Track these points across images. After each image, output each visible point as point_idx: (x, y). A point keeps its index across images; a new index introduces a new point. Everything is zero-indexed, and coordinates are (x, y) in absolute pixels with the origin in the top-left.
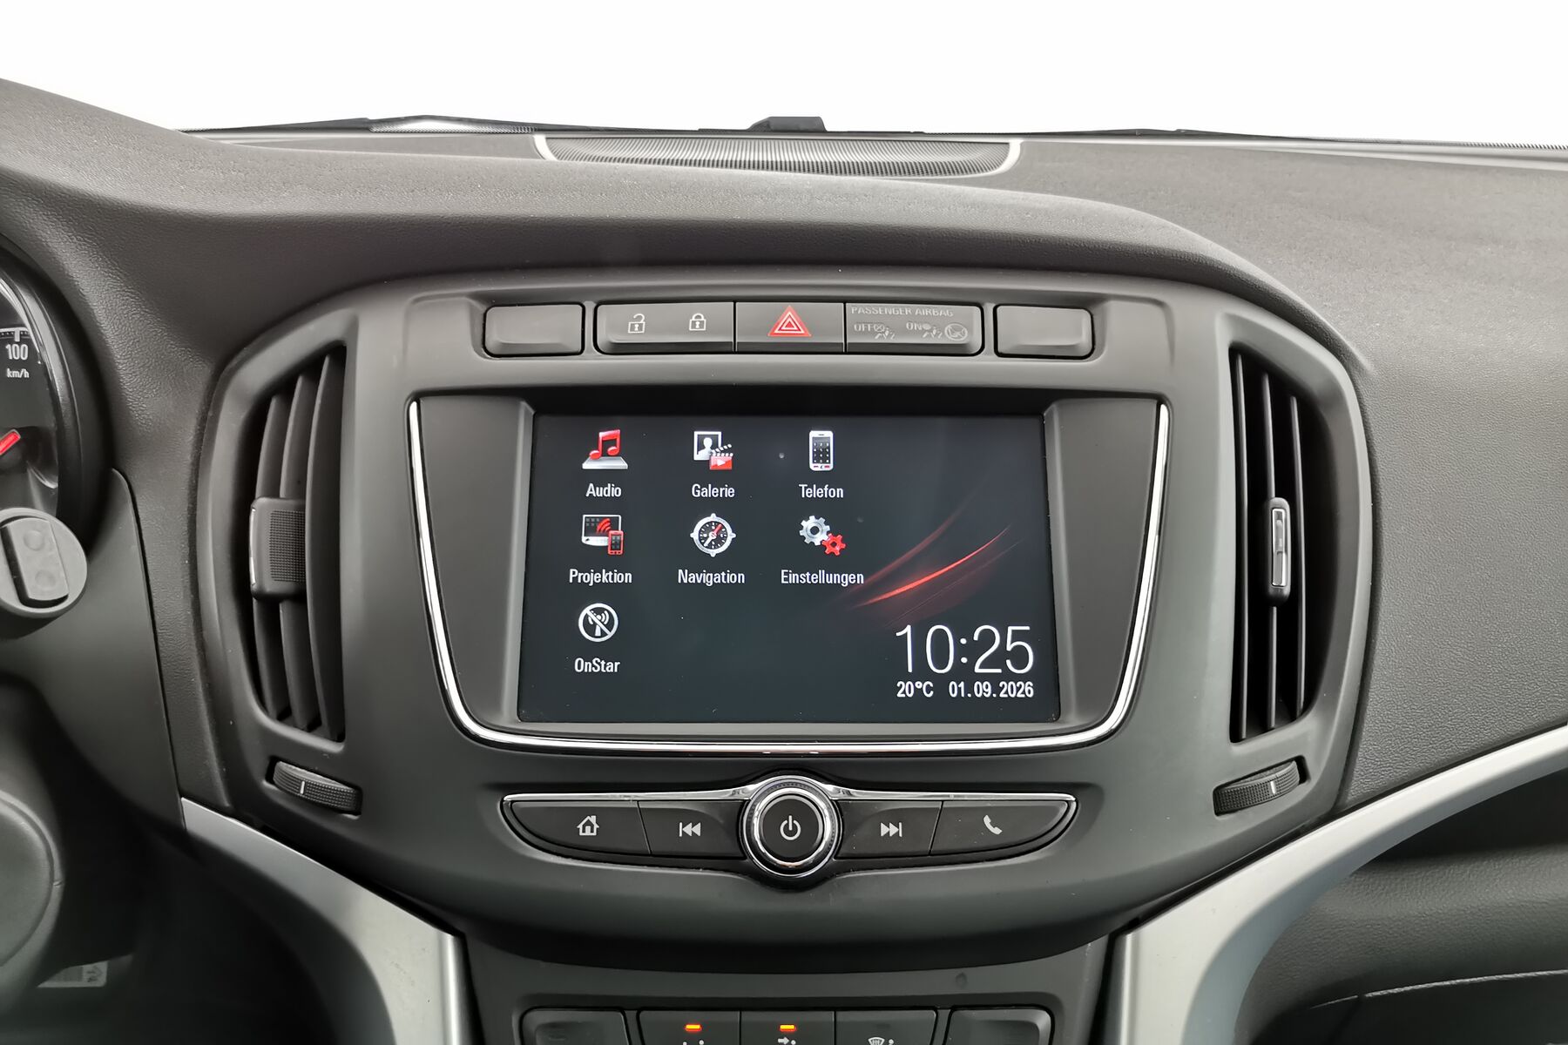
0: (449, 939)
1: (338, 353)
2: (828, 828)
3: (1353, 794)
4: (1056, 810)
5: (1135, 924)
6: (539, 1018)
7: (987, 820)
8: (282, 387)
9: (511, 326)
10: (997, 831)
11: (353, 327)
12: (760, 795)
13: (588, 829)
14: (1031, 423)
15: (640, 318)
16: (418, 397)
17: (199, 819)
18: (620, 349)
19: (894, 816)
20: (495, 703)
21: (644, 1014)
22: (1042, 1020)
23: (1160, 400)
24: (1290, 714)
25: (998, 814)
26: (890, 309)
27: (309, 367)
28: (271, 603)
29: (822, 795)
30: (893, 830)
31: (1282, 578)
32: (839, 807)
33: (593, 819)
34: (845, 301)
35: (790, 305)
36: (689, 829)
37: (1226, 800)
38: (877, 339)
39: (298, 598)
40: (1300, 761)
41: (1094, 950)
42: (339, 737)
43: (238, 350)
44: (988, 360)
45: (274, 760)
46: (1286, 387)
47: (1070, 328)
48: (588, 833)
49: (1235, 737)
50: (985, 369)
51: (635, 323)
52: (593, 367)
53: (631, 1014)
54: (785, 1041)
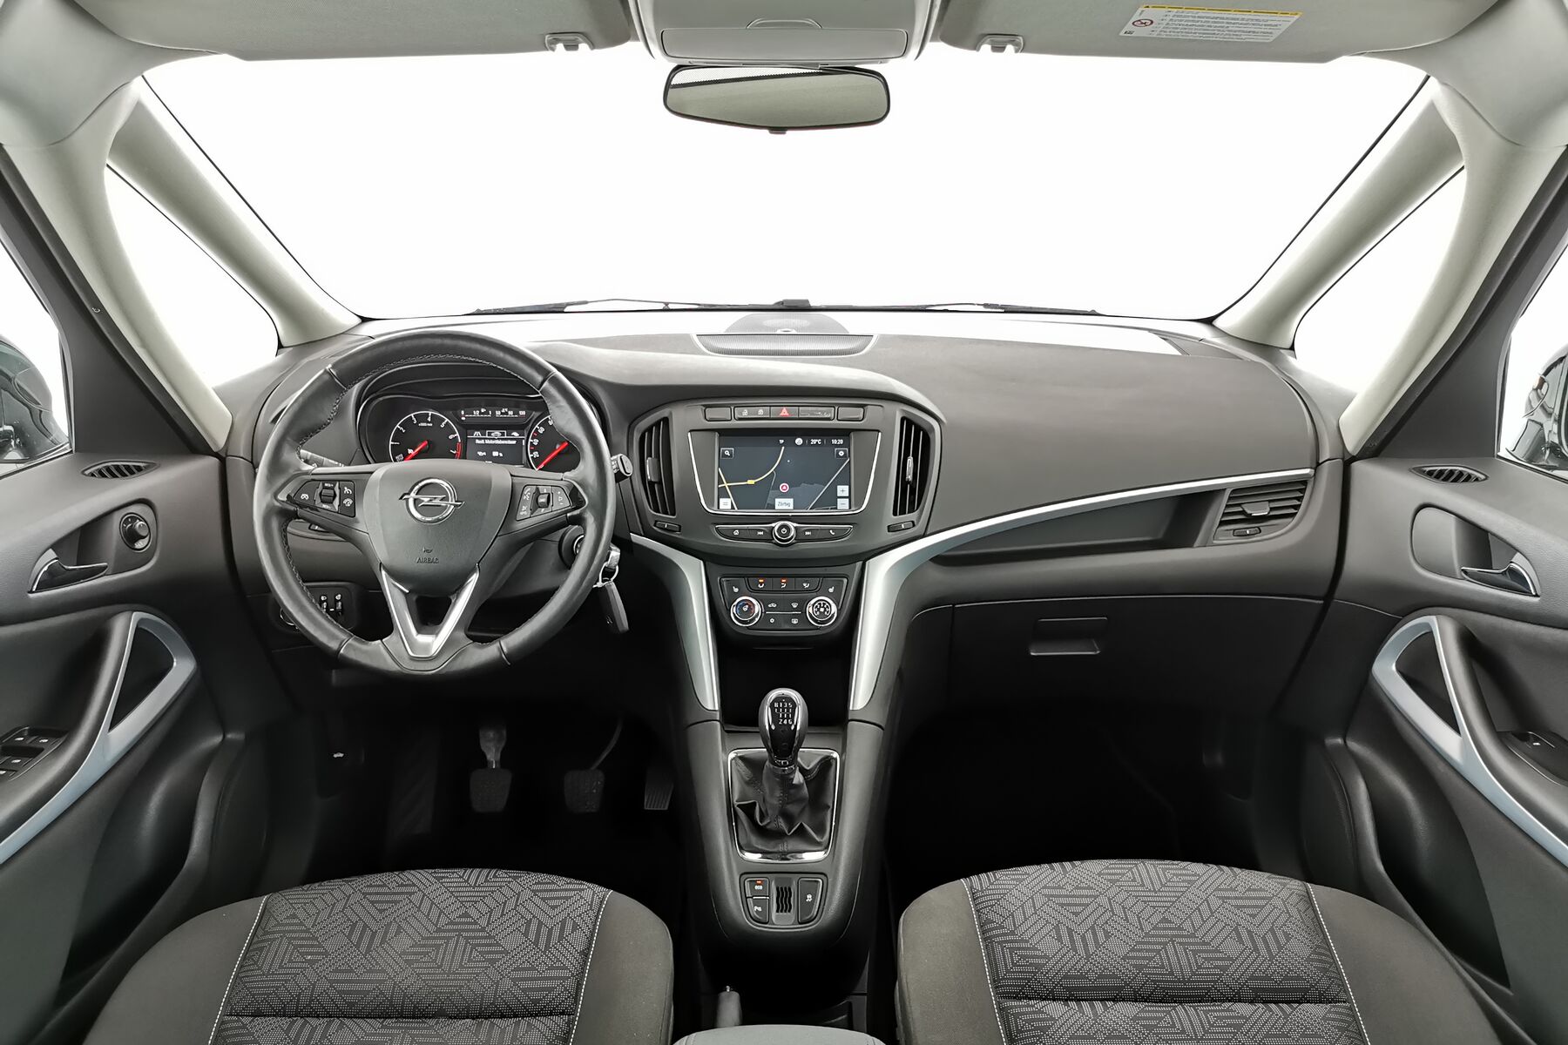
0: (701, 562)
1: (666, 420)
2: (793, 532)
3: (928, 533)
4: (850, 530)
5: (870, 559)
6: (723, 579)
7: (831, 531)
8: (649, 430)
9: (711, 413)
10: (833, 534)
11: (671, 414)
12: (777, 525)
13: (736, 533)
14: (846, 438)
15: (745, 411)
16: (691, 431)
17: (635, 538)
18: (740, 419)
19: (808, 530)
20: (713, 505)
21: (750, 578)
22: (845, 580)
23: (879, 431)
24: (912, 510)
25: (834, 530)
26: (810, 408)
27: (657, 424)
28: (652, 484)
29: (792, 525)
30: (809, 533)
31: (910, 477)
32: (796, 528)
33: (737, 531)
34: (797, 406)
35: (783, 407)
36: (760, 534)
37: (890, 529)
38: (808, 416)
39: (660, 483)
40: (913, 522)
41: (859, 564)
42: (674, 515)
43: (634, 421)
44: (835, 421)
45: (656, 521)
46: (919, 429)
47: (858, 413)
49: (895, 514)
50: (835, 423)
51: (745, 413)
52: (735, 424)
53: (746, 579)
54: (783, 584)
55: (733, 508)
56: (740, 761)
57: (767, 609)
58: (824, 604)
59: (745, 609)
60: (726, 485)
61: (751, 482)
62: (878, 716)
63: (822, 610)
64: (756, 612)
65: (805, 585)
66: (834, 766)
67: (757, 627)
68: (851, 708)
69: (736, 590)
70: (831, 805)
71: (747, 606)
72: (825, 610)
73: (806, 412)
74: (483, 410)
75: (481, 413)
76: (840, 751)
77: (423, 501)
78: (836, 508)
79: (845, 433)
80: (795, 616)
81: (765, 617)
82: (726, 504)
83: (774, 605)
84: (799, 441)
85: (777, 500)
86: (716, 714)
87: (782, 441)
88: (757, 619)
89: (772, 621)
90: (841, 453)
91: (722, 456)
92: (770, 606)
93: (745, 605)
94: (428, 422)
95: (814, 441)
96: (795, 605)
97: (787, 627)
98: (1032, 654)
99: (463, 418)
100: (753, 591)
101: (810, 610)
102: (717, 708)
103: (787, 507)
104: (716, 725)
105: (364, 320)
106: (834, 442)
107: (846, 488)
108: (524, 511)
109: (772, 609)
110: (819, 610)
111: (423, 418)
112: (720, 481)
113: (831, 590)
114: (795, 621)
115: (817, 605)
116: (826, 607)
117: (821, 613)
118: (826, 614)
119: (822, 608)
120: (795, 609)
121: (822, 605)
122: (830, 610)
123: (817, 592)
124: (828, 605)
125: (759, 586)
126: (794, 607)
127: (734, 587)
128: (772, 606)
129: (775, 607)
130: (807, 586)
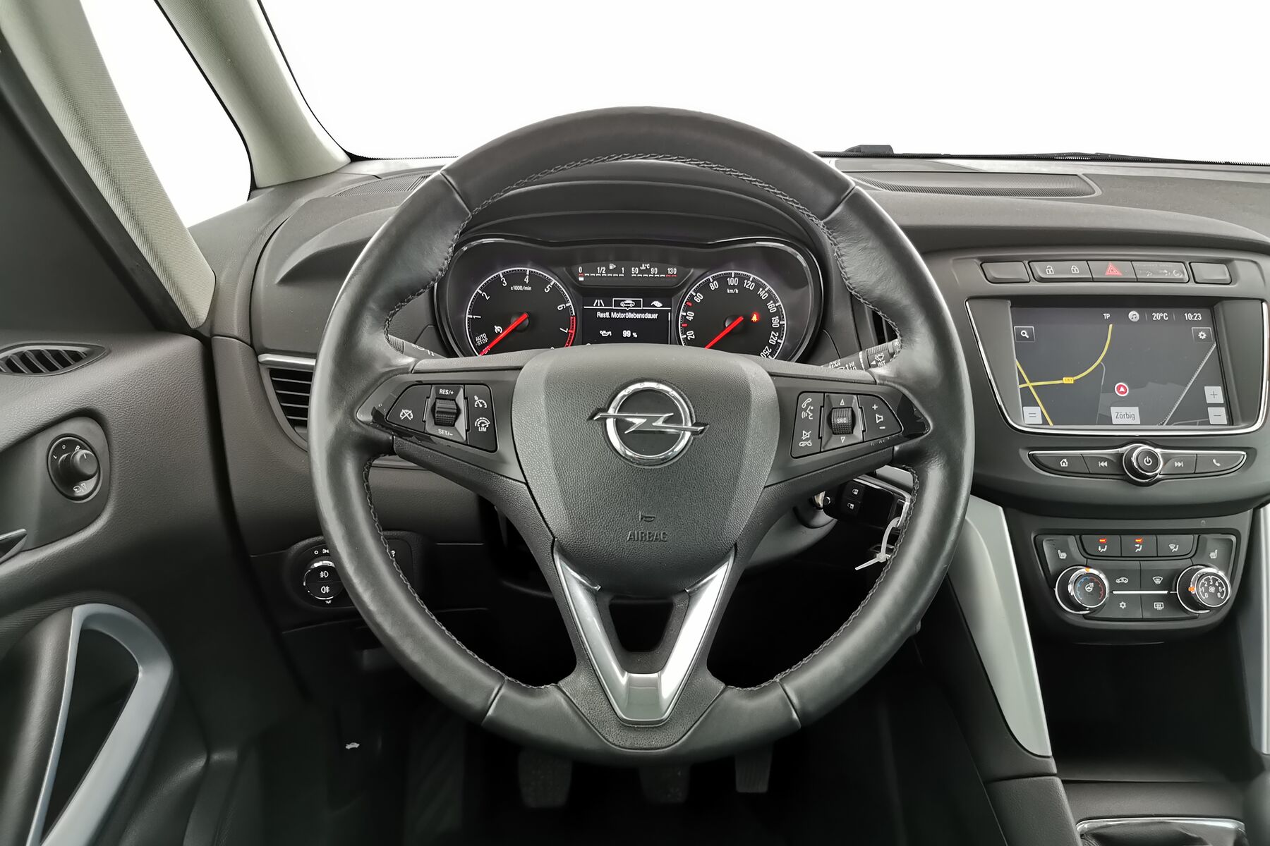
0: (1001, 508)
2: (1161, 463)
4: (1240, 457)
5: (1264, 505)
6: (1042, 538)
7: (1214, 461)
9: (995, 270)
10: (1218, 465)
12: (1129, 451)
13: (1064, 464)
14: (1207, 310)
15: (1049, 268)
16: (970, 299)
18: (1044, 280)
19: (1179, 459)
20: (1019, 417)
21: (1083, 536)
22: (1234, 539)
23: (1262, 301)
25: (1219, 458)
26: (1151, 264)
29: (1155, 451)
30: (1180, 464)
32: (1163, 455)
33: (1065, 460)
34: (1131, 261)
35: (1110, 262)
36: (1102, 464)
38: (1148, 276)
41: (1249, 512)
44: (1192, 285)
47: (1220, 272)
48: (1064, 465)
50: (1191, 288)
51: (1050, 270)
52: (1035, 287)
53: (1078, 536)
54: (1138, 545)
55: (1045, 422)
56: (1092, 841)
57: (1115, 586)
58: (1215, 580)
60: (1029, 385)
61: (1068, 380)
63: (1212, 590)
65: (1172, 547)
67: (1099, 615)
68: (1264, 751)
69: (1062, 556)
71: (1092, 584)
72: (1217, 590)
73: (1148, 269)
74: (612, 266)
75: (608, 271)
77: (632, 424)
78: (1208, 423)
79: (1208, 303)
80: (1159, 598)
82: (1033, 415)
83: (1124, 580)
84: (1134, 315)
85: (1114, 410)
86: (1047, 764)
87: (1107, 316)
90: (1202, 335)
91: (1019, 337)
92: (1118, 581)
93: (1087, 582)
94: (524, 284)
95: (1157, 316)
96: (1158, 581)
97: (1147, 615)
99: (581, 279)
102: (1050, 753)
103: (1130, 421)
105: (354, 159)
106: (1189, 316)
107: (1218, 390)
108: (806, 440)
109: (1120, 586)
110: (1207, 590)
111: (517, 278)
112: (1022, 381)
113: (1213, 555)
114: (1159, 607)
115: (1203, 581)
116: (1217, 584)
117: (1210, 594)
118: (1219, 595)
119: (1211, 585)
120: (1158, 585)
121: (1211, 581)
122: (1224, 589)
123: (1190, 558)
124: (1220, 581)
125: (1100, 549)
126: (1156, 582)
127: (1059, 551)
128: (1123, 581)
129: (1126, 582)
130: (1175, 548)
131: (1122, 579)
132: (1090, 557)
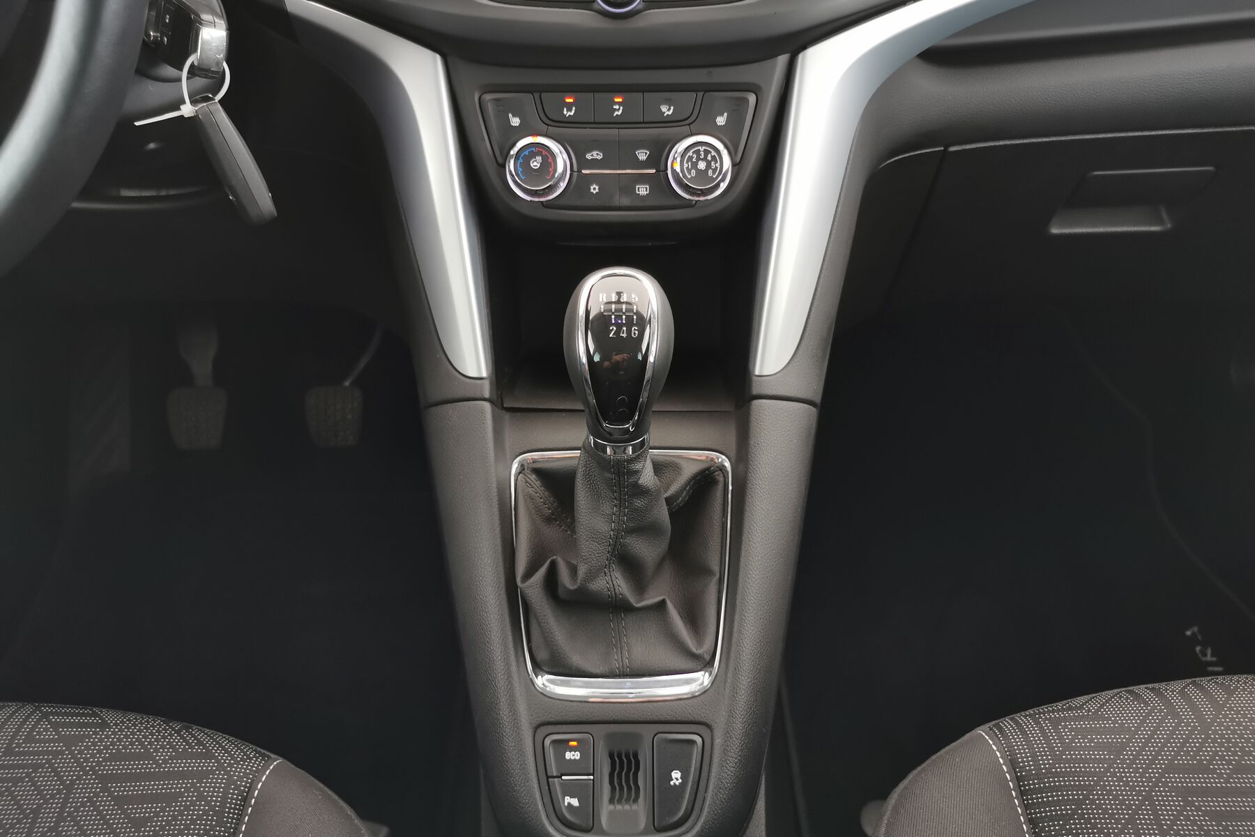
0: (438, 57)
5: (804, 47)
6: (488, 97)
21: (543, 94)
22: (752, 98)
41: (782, 60)
53: (537, 95)
54: (617, 107)
56: (533, 477)
57: (583, 163)
58: (707, 152)
59: (536, 164)
62: (810, 383)
63: (702, 165)
64: (560, 168)
65: (664, 109)
66: (721, 486)
67: (562, 202)
68: (757, 373)
69: (515, 121)
70: (716, 569)
71: (539, 159)
72: (708, 166)
76: (733, 454)
80: (643, 179)
81: (578, 183)
83: (596, 155)
86: (482, 388)
88: (563, 185)
89: (594, 189)
92: (589, 156)
93: (533, 155)
96: (642, 155)
97: (625, 201)
98: (1055, 231)
100: (553, 124)
101: (675, 164)
102: (484, 374)
104: (483, 412)
109: (594, 164)
110: (695, 165)
113: (721, 121)
114: (643, 190)
115: (690, 154)
116: (709, 158)
117: (699, 171)
118: (710, 172)
119: (702, 159)
120: (642, 162)
121: (702, 153)
122: (718, 165)
123: (689, 125)
124: (713, 153)
125: (565, 112)
126: (640, 158)
127: (510, 115)
128: (595, 157)
129: (600, 157)
130: (669, 110)
131: (595, 153)
132: (551, 123)
